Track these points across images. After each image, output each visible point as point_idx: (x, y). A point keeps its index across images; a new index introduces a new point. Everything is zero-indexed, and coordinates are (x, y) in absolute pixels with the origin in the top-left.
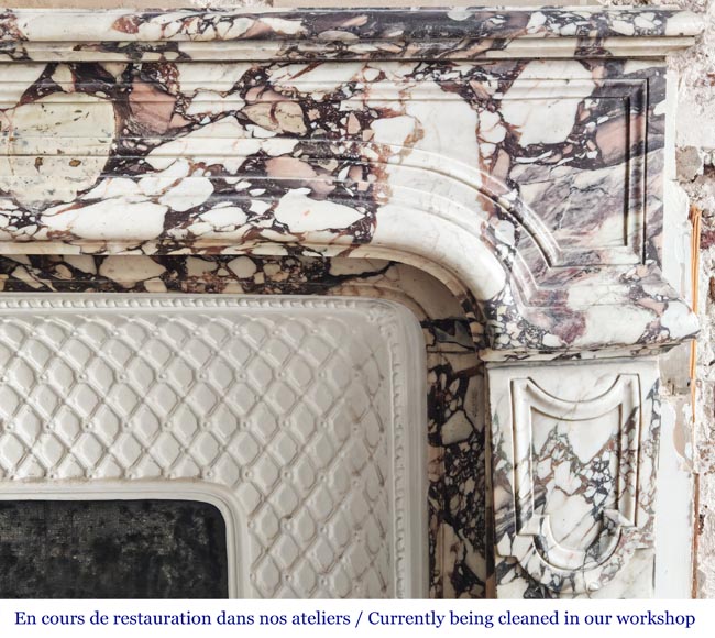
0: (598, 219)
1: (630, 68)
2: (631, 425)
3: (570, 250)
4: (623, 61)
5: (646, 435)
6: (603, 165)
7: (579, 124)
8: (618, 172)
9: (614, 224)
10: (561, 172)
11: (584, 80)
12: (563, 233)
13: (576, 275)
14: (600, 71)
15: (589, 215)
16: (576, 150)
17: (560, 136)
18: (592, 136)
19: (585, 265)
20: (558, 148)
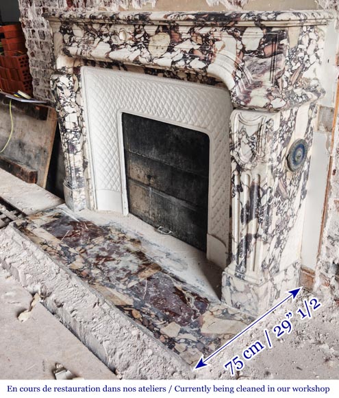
0: (263, 72)
1: (274, 30)
2: (260, 129)
3: (255, 80)
4: (271, 27)
5: (264, 133)
6: (265, 58)
7: (260, 45)
8: (269, 60)
9: (267, 74)
10: (255, 58)
11: (260, 33)
12: (254, 76)
13: (255, 87)
14: (265, 30)
15: (261, 71)
16: (259, 53)
17: (255, 48)
18: (263, 49)
19: (258, 85)
20: (254, 52)
